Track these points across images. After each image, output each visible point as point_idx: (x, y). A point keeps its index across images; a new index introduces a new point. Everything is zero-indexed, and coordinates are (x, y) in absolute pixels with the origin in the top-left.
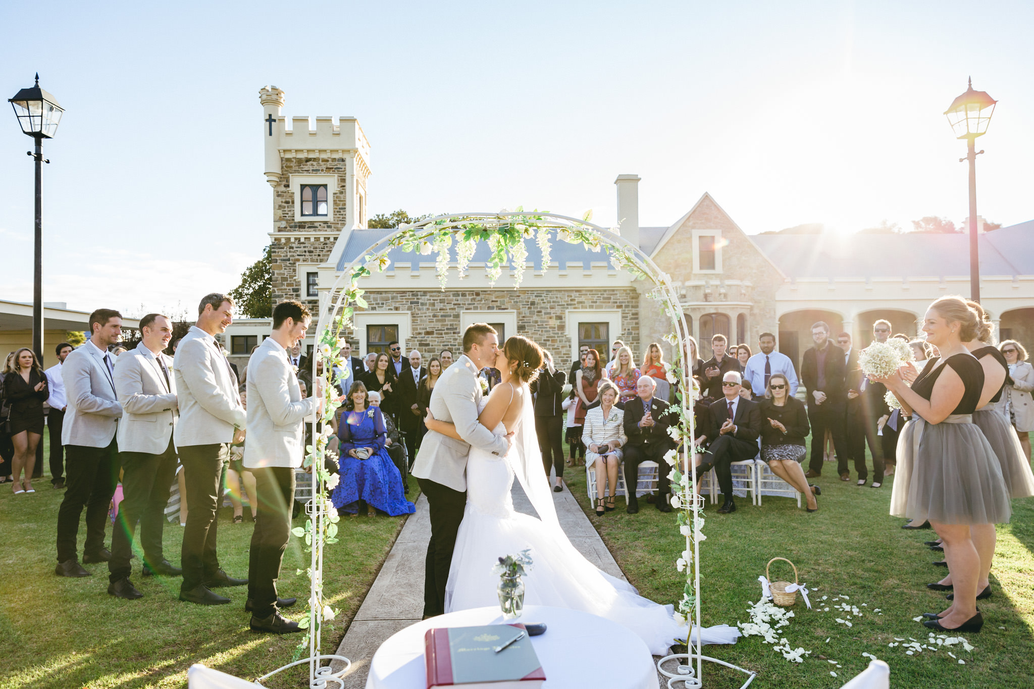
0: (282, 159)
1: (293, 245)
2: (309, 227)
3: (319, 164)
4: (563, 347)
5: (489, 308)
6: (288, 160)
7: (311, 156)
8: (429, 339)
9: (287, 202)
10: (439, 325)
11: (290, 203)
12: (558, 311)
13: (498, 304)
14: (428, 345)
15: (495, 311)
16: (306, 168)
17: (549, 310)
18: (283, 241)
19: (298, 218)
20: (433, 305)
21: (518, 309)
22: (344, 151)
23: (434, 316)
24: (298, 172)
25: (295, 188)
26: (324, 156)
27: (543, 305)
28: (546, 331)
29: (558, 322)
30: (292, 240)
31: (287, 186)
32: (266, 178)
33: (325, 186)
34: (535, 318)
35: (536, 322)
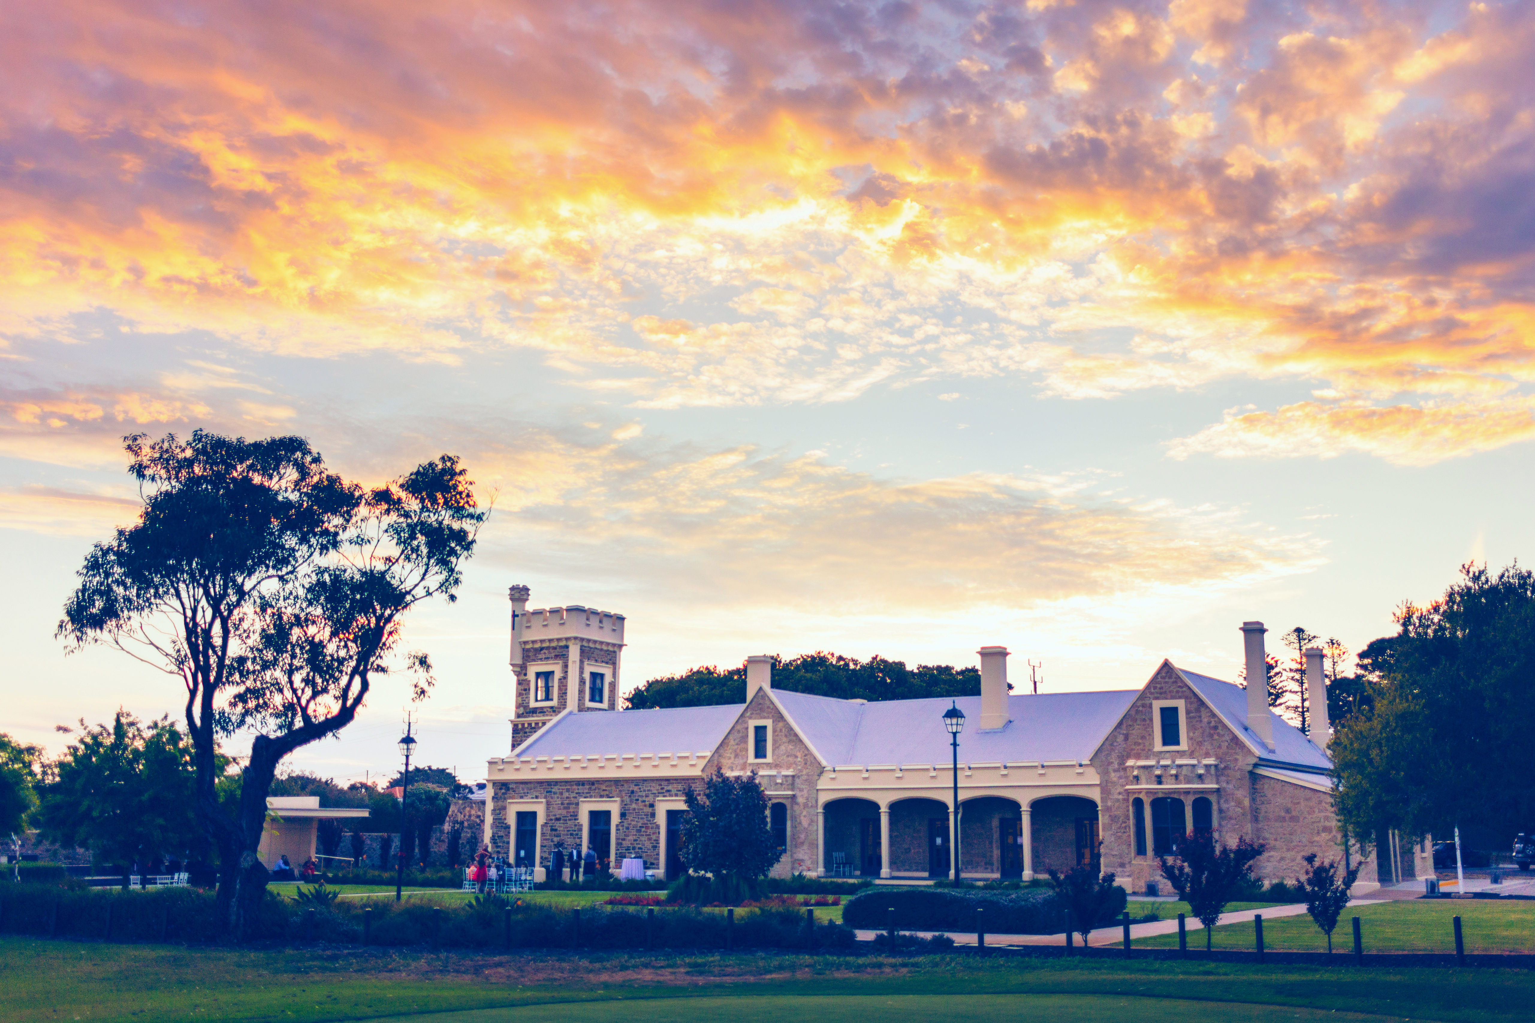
0: (523, 649)
1: (527, 730)
2: (540, 712)
3: (550, 653)
4: (654, 833)
5: (601, 796)
6: (528, 650)
7: (544, 645)
8: (558, 825)
9: (525, 690)
10: (564, 812)
11: (527, 690)
12: (650, 799)
13: (607, 793)
14: (556, 830)
15: (604, 799)
16: (540, 656)
17: (644, 799)
18: (520, 726)
19: (533, 704)
20: (561, 793)
21: (622, 797)
22: (567, 639)
23: (562, 804)
24: (534, 660)
25: (531, 677)
26: (554, 644)
27: (640, 794)
28: (642, 818)
29: (650, 810)
30: (526, 725)
31: (525, 675)
32: (511, 668)
33: (553, 672)
34: (634, 806)
35: (634, 809)
